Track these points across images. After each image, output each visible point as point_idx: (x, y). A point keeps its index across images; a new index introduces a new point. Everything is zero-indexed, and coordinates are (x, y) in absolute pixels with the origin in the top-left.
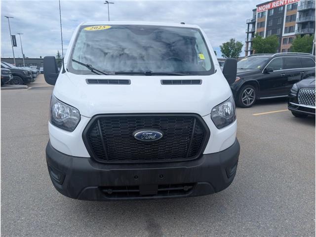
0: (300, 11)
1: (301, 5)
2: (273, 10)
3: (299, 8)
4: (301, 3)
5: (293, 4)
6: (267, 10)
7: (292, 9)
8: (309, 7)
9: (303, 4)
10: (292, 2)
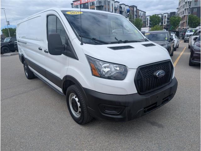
0: (96, 7)
1: (96, 3)
2: (82, 5)
3: (96, 5)
4: (96, 2)
5: (92, 2)
6: (79, 5)
7: (92, 5)
8: (100, 5)
9: (97, 3)
10: (92, 1)
